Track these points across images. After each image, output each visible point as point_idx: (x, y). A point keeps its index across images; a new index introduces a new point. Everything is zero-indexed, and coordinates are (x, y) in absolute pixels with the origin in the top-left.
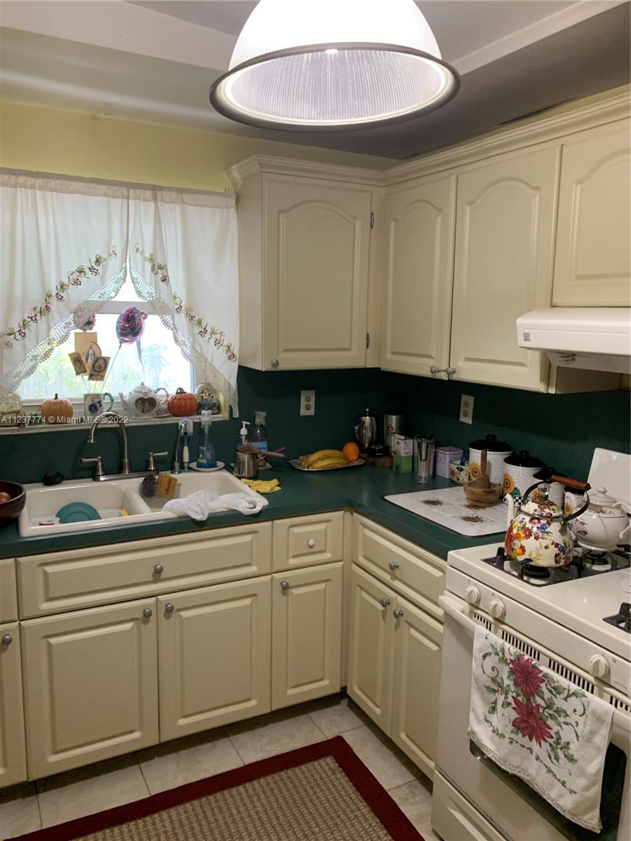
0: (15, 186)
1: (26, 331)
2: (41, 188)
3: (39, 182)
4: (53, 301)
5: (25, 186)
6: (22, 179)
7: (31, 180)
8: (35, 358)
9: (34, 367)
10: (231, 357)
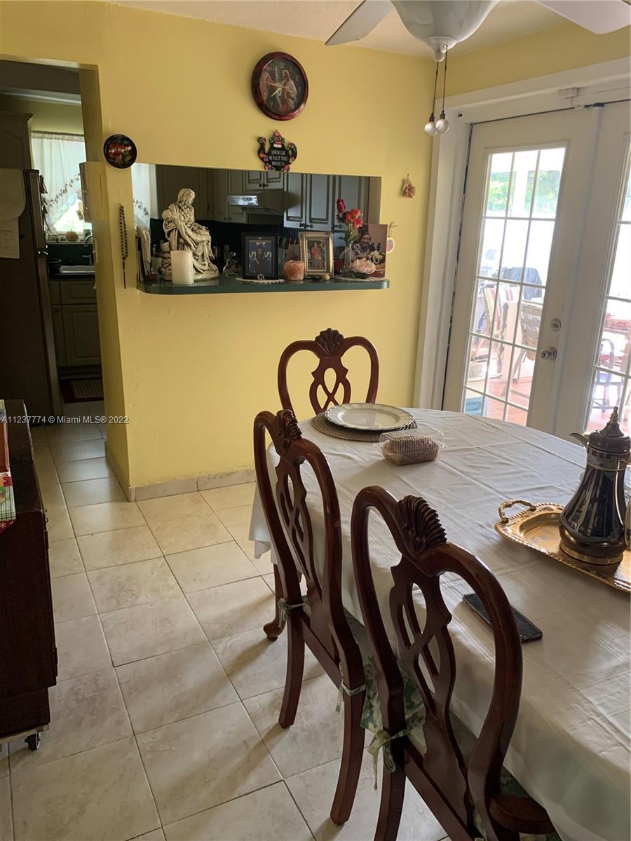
0: (51, 139)
1: (58, 200)
2: (62, 139)
3: (61, 136)
4: (68, 187)
5: (55, 139)
6: (54, 136)
7: (58, 136)
8: (62, 211)
9: (62, 215)
10: (147, 214)
